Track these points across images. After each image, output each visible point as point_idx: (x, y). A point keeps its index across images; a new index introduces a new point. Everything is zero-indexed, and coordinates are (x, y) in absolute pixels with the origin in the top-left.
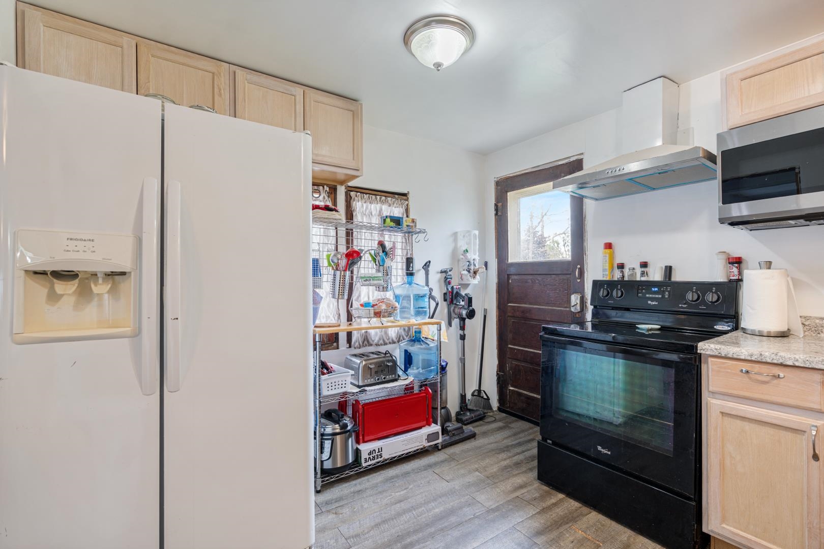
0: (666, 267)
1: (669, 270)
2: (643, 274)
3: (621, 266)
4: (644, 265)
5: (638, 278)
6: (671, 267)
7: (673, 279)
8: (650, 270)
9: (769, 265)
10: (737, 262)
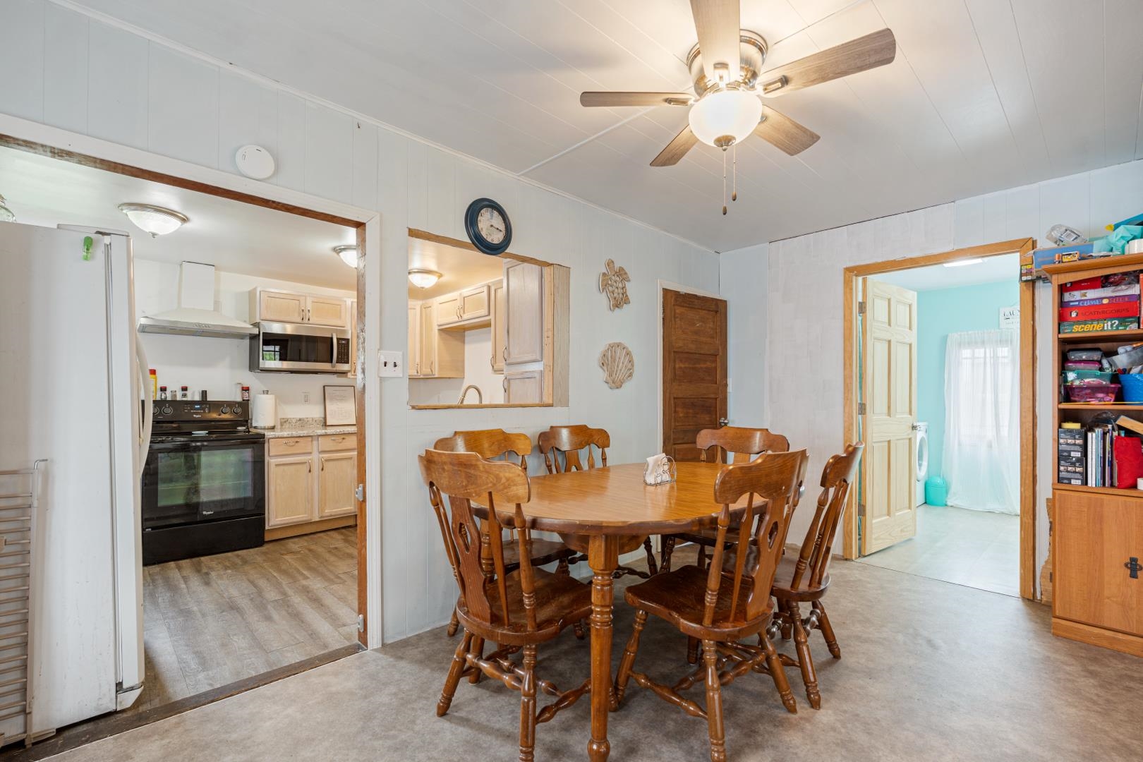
0: (203, 391)
1: (204, 393)
2: (184, 395)
3: (163, 389)
4: (185, 389)
5: (179, 398)
6: (206, 391)
7: (208, 399)
8: (188, 393)
9: (267, 392)
10: (246, 389)
